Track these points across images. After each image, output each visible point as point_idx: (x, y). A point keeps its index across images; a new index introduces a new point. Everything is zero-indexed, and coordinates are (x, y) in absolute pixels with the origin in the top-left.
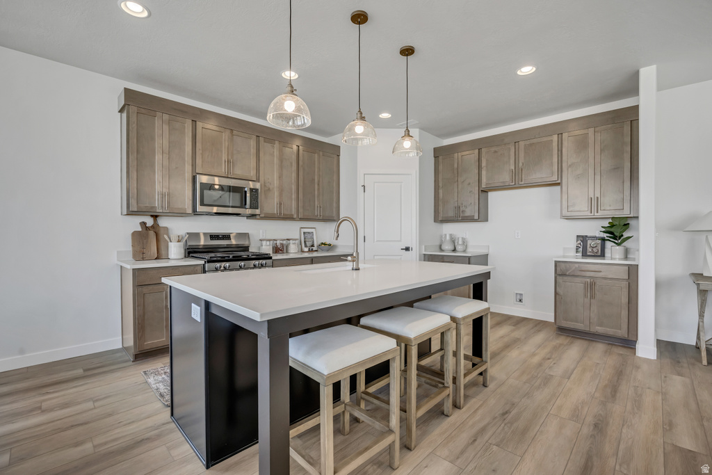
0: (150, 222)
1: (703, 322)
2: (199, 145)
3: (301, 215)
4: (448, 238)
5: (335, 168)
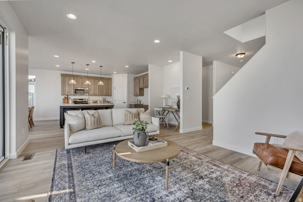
0: (66, 96)
3: (100, 95)
4: (137, 100)
5: (110, 83)
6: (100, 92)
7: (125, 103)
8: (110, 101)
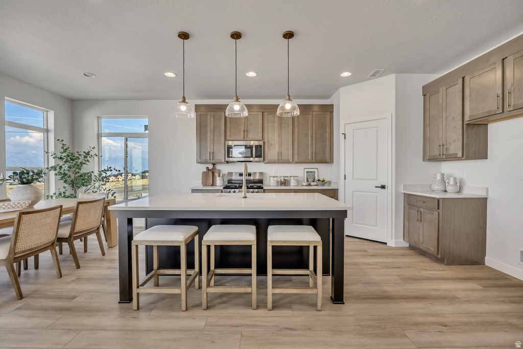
0: (211, 167)
2: (228, 125)
3: (296, 160)
4: (439, 177)
5: (328, 122)
6: (296, 152)
7: (383, 187)
8: (327, 179)
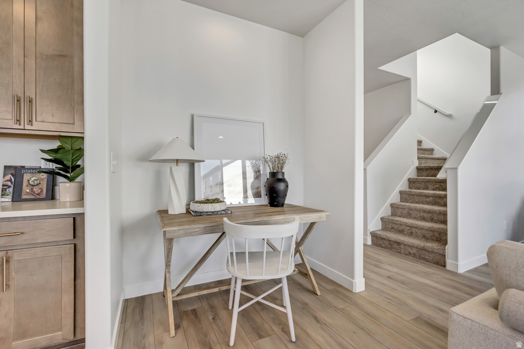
1: (169, 272)
